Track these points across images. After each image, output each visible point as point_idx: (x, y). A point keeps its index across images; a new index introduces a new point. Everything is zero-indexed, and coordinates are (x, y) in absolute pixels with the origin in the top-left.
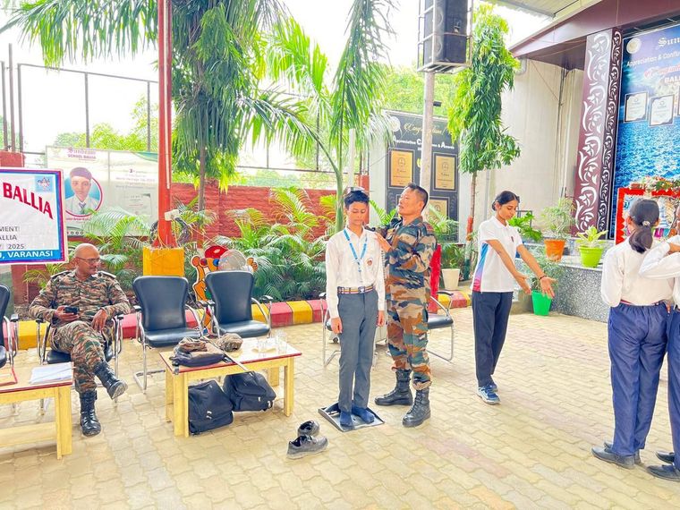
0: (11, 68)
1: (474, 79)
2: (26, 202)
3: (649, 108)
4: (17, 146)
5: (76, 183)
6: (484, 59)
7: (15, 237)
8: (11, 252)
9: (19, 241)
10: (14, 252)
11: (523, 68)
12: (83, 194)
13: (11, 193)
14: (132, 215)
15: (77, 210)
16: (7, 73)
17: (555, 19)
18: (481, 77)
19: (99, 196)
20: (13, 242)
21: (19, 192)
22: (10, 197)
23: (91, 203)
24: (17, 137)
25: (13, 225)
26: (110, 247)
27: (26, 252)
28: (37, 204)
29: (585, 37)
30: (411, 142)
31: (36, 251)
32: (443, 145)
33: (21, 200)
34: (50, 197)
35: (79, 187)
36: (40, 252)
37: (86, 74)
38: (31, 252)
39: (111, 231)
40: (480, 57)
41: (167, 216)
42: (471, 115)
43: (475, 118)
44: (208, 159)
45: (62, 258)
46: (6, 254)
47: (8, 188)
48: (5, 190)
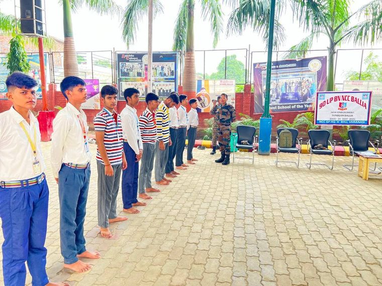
2: (358, 103)
7: (352, 115)
10: (351, 121)
20: (351, 117)
21: (356, 100)
22: (353, 101)
25: (352, 111)
27: (355, 121)
28: (362, 104)
31: (359, 121)
33: (356, 103)
34: (367, 101)
38: (357, 121)
45: (368, 124)
46: (348, 121)
47: (352, 98)
48: (352, 99)
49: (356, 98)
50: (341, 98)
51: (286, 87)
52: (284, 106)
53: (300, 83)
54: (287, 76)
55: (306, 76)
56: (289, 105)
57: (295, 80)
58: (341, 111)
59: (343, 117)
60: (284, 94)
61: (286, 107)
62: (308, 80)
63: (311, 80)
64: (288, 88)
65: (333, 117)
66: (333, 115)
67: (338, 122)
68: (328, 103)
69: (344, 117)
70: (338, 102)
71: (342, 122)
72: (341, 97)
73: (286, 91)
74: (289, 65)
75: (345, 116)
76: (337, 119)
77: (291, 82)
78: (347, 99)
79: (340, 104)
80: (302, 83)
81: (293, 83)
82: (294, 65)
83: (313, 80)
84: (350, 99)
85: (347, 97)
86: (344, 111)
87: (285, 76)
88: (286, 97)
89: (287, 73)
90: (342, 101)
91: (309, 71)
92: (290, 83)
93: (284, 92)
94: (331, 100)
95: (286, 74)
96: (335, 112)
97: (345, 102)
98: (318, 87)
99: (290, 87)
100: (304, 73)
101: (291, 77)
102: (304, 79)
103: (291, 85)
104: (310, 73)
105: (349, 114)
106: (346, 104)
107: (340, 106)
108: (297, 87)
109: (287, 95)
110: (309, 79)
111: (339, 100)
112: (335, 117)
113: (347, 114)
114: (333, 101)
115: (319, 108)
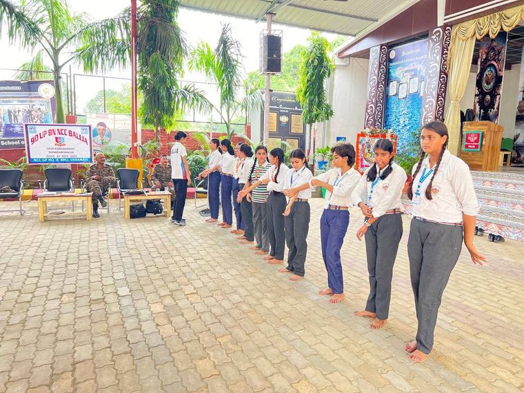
0: (70, 76)
1: (308, 73)
3: (398, 89)
4: (73, 111)
5: (99, 129)
6: (313, 62)
7: (73, 152)
8: (71, 158)
9: (75, 154)
10: (73, 158)
11: (348, 62)
12: (102, 134)
13: (72, 135)
14: (124, 144)
15: (100, 142)
16: (69, 78)
17: (356, 38)
18: (311, 71)
19: (109, 135)
20: (73, 154)
21: (75, 134)
23: (106, 139)
24: (73, 107)
25: (72, 147)
26: (113, 159)
27: (77, 158)
28: (82, 139)
29: (369, 49)
30: (276, 107)
31: (81, 158)
32: (296, 108)
33: (76, 137)
34: (87, 136)
35: (101, 131)
36: (83, 159)
37: (104, 77)
38: (79, 158)
39: (115, 152)
40: (310, 61)
41: (135, 145)
42: (306, 93)
43: (308, 94)
44: (159, 118)
45: (91, 162)
46: (69, 159)
47: (70, 132)
49: (74, 132)
50: (56, 132)
51: (10, 116)
52: (11, 141)
53: (30, 112)
54: (9, 102)
55: (37, 104)
56: (17, 140)
57: (22, 107)
58: (58, 147)
59: (62, 154)
60: (8, 126)
61: (13, 143)
62: (39, 109)
63: (44, 110)
64: (13, 117)
65: (51, 154)
66: (50, 152)
67: (57, 160)
68: (41, 138)
69: (64, 154)
70: (53, 138)
71: (61, 160)
72: (56, 130)
73: (11, 121)
74: (11, 88)
76: (55, 156)
77: (17, 110)
78: (64, 133)
79: (57, 139)
80: (33, 113)
81: (19, 111)
82: (19, 88)
83: (47, 109)
84: (67, 133)
85: (63, 131)
86: (63, 147)
87: (7, 102)
88: (11, 129)
89: (10, 97)
90: (58, 136)
91: (40, 97)
92: (15, 111)
93: (9, 123)
94: (45, 134)
95: (8, 99)
96: (52, 149)
97: (61, 136)
98: (53, 118)
99: (15, 117)
100: (33, 99)
101: (15, 102)
103: (17, 114)
104: (41, 99)
105: (68, 151)
106: (63, 138)
107: (57, 141)
108: (26, 117)
109: (13, 127)
111: (55, 134)
112: (53, 154)
113: (66, 151)
114: (47, 135)
115: (30, 143)
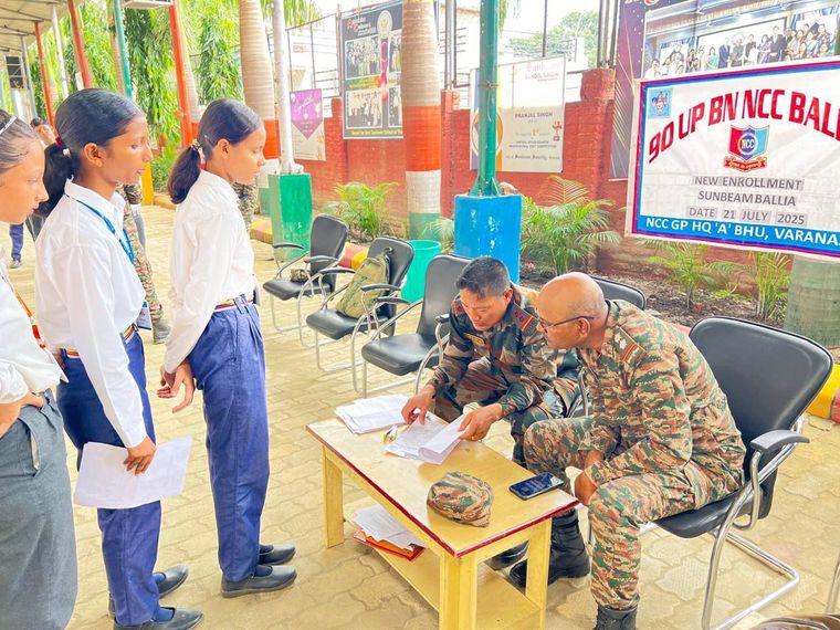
2: (825, 131)
7: (792, 201)
8: (780, 229)
9: (799, 209)
10: (787, 229)
13: (802, 113)
20: (789, 209)
21: (817, 110)
22: (799, 120)
25: (794, 177)
27: (806, 231)
31: (822, 233)
33: (817, 127)
36: (829, 234)
38: (814, 232)
46: (770, 230)
47: (798, 101)
48: (794, 107)
49: (816, 102)
50: (740, 104)
53: (782, 43)
58: (736, 173)
59: (745, 205)
62: (816, 26)
65: (705, 203)
66: (702, 196)
67: (723, 229)
68: (681, 136)
69: (752, 206)
70: (722, 132)
71: (738, 231)
72: (741, 97)
75: (758, 199)
76: (720, 212)
77: (744, 44)
78: (767, 109)
79: (736, 134)
81: (751, 46)
84: (784, 105)
85: (768, 99)
86: (753, 174)
87: (722, 21)
90: (742, 122)
94: (696, 119)
96: (713, 181)
97: (757, 123)
102: (800, 25)
105: (772, 194)
106: (765, 132)
107: (734, 148)
110: (821, 20)
111: (732, 117)
112: (712, 204)
113: (763, 191)
114: (702, 125)
115: (647, 156)
